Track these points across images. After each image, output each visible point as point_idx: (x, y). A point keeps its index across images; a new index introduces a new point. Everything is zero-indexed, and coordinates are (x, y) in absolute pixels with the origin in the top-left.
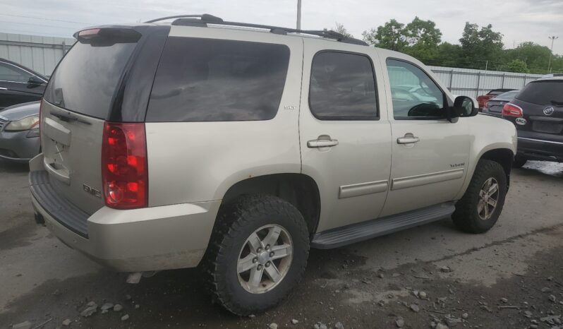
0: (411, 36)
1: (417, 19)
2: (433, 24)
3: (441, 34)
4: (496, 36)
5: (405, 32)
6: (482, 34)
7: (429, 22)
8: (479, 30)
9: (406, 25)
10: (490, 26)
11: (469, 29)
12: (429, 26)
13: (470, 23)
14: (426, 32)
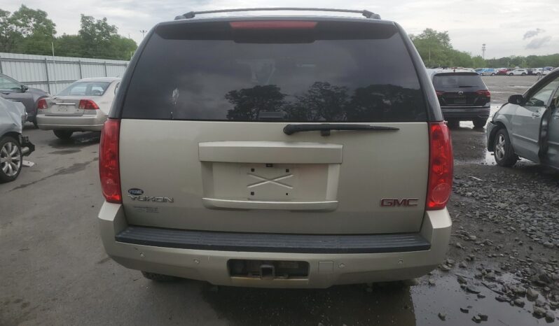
0: (21, 26)
1: (24, 7)
2: (44, 14)
3: (54, 25)
4: (113, 29)
5: (12, 21)
6: (98, 26)
7: (39, 11)
8: (95, 23)
9: (12, 13)
10: (105, 19)
11: (85, 20)
12: (40, 16)
13: (85, 15)
14: (38, 22)
